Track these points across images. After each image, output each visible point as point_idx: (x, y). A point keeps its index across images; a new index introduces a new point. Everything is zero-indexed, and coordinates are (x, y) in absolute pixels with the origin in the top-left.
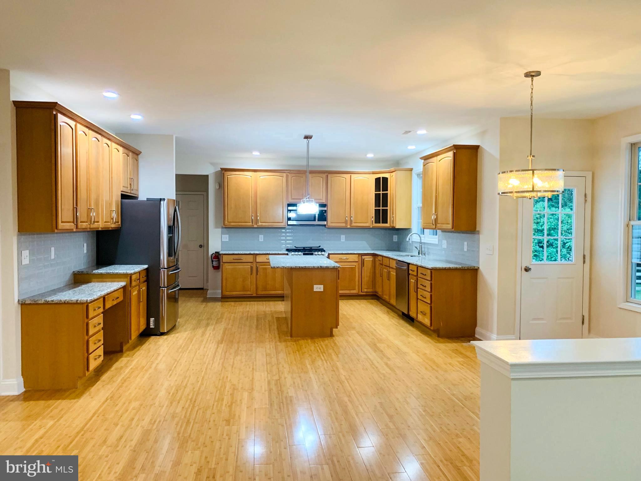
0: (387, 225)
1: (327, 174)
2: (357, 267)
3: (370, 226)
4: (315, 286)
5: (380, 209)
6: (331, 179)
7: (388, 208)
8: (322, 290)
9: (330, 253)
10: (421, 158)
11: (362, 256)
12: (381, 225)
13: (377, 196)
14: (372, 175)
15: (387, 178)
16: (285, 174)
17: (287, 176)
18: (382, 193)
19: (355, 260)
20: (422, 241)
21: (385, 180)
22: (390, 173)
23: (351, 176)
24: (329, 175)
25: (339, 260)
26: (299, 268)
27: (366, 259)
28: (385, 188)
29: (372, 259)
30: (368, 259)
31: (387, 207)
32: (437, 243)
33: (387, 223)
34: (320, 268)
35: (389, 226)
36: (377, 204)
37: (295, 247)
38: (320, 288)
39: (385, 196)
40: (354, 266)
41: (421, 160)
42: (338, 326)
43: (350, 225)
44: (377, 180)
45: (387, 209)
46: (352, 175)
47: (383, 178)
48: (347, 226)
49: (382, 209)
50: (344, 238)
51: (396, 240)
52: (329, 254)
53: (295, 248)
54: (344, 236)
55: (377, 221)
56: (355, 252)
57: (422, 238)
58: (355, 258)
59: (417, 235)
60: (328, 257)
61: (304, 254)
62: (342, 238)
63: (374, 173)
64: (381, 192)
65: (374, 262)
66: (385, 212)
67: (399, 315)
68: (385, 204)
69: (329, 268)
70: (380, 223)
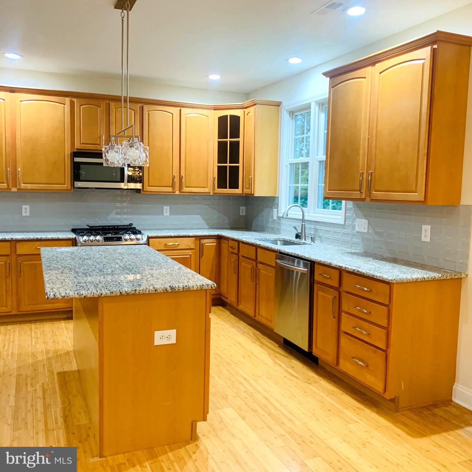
0: (238, 191)
1: (142, 105)
2: (193, 257)
3: (210, 193)
4: (158, 334)
5: (227, 166)
6: (149, 114)
7: (240, 165)
8: (173, 341)
9: (150, 235)
10: (325, 74)
11: (200, 239)
12: (228, 191)
13: (222, 147)
14: (213, 111)
15: (238, 118)
16: (67, 100)
17: (72, 104)
18: (230, 141)
19: (189, 246)
20: (306, 218)
21: (235, 120)
22: (243, 110)
23: (180, 110)
24: (146, 108)
25: (165, 247)
26: (119, 294)
27: (206, 244)
28: (235, 133)
29: (215, 244)
30: (210, 244)
31: (239, 163)
32: (343, 223)
33: (238, 188)
34: (170, 290)
35: (241, 192)
36: (222, 157)
37: (88, 225)
38: (169, 337)
39: (235, 146)
40: (189, 256)
41: (324, 77)
42: (207, 415)
43: (180, 191)
44: (222, 120)
45: (238, 167)
46: (183, 109)
47: (231, 116)
48: (175, 192)
49: (230, 166)
50: (168, 210)
51: (244, 214)
52: (149, 238)
53: (88, 227)
54: (168, 208)
55: (222, 184)
56: (191, 234)
57: (305, 214)
58: (190, 243)
59: (292, 207)
60: (148, 243)
61: (106, 239)
62: (165, 211)
63: (216, 109)
64: (228, 140)
65: (219, 249)
66: (235, 171)
67: (280, 346)
68: (235, 158)
69: (191, 289)
70: (227, 188)
